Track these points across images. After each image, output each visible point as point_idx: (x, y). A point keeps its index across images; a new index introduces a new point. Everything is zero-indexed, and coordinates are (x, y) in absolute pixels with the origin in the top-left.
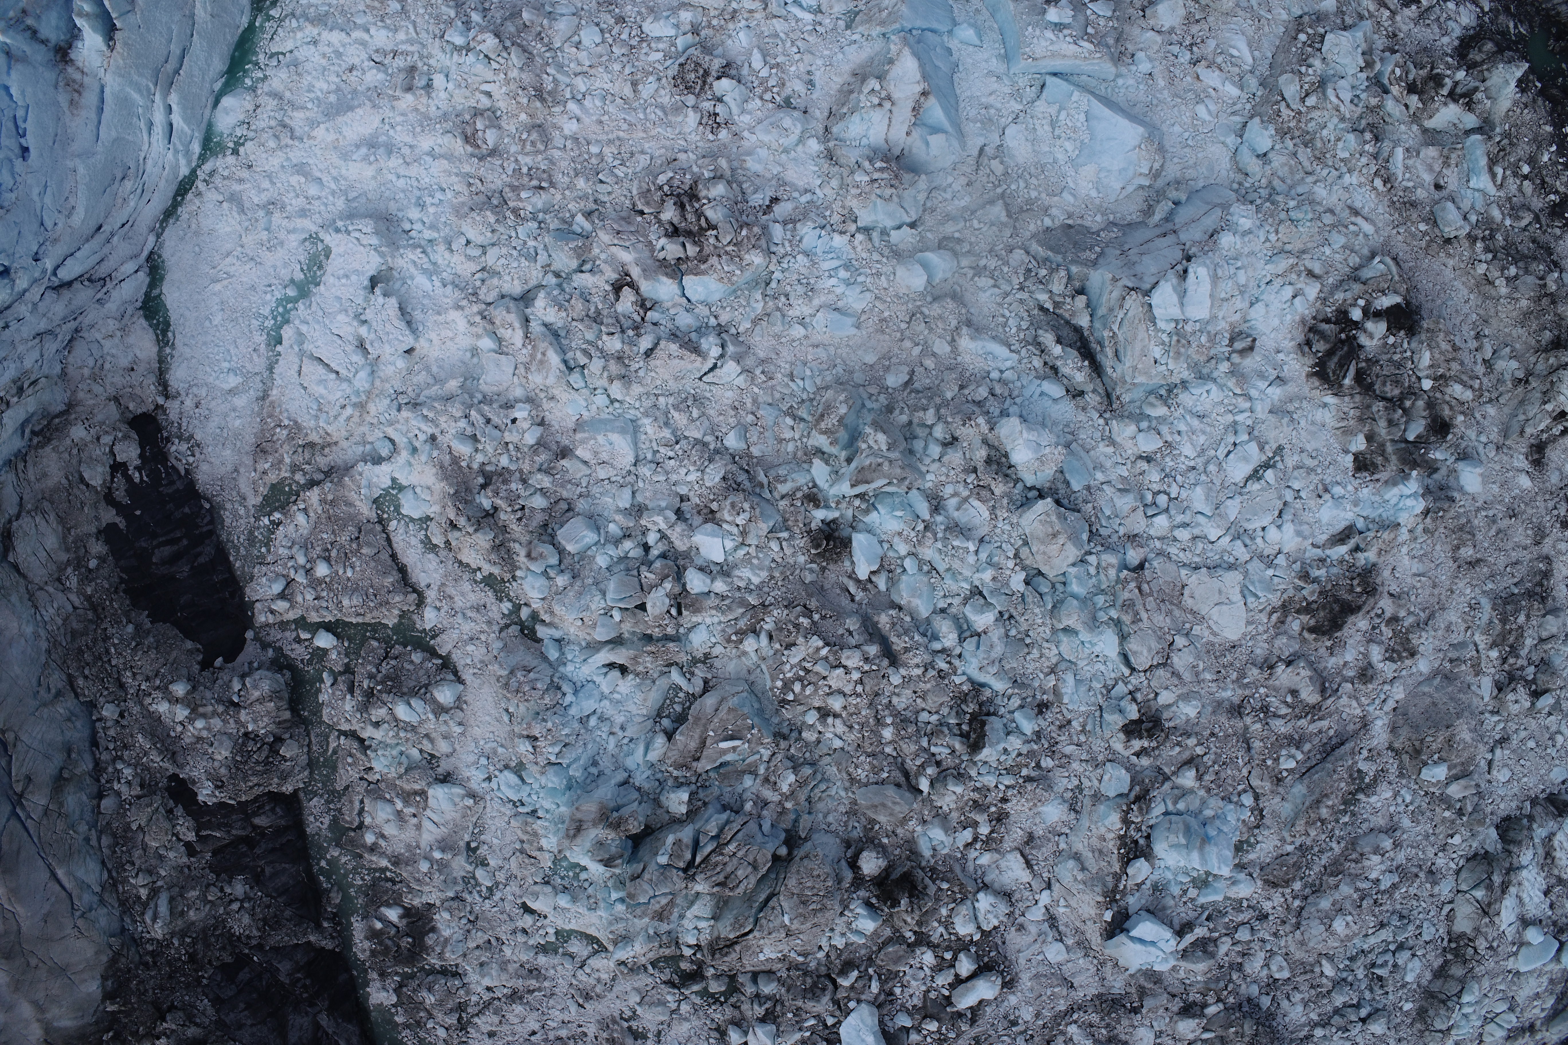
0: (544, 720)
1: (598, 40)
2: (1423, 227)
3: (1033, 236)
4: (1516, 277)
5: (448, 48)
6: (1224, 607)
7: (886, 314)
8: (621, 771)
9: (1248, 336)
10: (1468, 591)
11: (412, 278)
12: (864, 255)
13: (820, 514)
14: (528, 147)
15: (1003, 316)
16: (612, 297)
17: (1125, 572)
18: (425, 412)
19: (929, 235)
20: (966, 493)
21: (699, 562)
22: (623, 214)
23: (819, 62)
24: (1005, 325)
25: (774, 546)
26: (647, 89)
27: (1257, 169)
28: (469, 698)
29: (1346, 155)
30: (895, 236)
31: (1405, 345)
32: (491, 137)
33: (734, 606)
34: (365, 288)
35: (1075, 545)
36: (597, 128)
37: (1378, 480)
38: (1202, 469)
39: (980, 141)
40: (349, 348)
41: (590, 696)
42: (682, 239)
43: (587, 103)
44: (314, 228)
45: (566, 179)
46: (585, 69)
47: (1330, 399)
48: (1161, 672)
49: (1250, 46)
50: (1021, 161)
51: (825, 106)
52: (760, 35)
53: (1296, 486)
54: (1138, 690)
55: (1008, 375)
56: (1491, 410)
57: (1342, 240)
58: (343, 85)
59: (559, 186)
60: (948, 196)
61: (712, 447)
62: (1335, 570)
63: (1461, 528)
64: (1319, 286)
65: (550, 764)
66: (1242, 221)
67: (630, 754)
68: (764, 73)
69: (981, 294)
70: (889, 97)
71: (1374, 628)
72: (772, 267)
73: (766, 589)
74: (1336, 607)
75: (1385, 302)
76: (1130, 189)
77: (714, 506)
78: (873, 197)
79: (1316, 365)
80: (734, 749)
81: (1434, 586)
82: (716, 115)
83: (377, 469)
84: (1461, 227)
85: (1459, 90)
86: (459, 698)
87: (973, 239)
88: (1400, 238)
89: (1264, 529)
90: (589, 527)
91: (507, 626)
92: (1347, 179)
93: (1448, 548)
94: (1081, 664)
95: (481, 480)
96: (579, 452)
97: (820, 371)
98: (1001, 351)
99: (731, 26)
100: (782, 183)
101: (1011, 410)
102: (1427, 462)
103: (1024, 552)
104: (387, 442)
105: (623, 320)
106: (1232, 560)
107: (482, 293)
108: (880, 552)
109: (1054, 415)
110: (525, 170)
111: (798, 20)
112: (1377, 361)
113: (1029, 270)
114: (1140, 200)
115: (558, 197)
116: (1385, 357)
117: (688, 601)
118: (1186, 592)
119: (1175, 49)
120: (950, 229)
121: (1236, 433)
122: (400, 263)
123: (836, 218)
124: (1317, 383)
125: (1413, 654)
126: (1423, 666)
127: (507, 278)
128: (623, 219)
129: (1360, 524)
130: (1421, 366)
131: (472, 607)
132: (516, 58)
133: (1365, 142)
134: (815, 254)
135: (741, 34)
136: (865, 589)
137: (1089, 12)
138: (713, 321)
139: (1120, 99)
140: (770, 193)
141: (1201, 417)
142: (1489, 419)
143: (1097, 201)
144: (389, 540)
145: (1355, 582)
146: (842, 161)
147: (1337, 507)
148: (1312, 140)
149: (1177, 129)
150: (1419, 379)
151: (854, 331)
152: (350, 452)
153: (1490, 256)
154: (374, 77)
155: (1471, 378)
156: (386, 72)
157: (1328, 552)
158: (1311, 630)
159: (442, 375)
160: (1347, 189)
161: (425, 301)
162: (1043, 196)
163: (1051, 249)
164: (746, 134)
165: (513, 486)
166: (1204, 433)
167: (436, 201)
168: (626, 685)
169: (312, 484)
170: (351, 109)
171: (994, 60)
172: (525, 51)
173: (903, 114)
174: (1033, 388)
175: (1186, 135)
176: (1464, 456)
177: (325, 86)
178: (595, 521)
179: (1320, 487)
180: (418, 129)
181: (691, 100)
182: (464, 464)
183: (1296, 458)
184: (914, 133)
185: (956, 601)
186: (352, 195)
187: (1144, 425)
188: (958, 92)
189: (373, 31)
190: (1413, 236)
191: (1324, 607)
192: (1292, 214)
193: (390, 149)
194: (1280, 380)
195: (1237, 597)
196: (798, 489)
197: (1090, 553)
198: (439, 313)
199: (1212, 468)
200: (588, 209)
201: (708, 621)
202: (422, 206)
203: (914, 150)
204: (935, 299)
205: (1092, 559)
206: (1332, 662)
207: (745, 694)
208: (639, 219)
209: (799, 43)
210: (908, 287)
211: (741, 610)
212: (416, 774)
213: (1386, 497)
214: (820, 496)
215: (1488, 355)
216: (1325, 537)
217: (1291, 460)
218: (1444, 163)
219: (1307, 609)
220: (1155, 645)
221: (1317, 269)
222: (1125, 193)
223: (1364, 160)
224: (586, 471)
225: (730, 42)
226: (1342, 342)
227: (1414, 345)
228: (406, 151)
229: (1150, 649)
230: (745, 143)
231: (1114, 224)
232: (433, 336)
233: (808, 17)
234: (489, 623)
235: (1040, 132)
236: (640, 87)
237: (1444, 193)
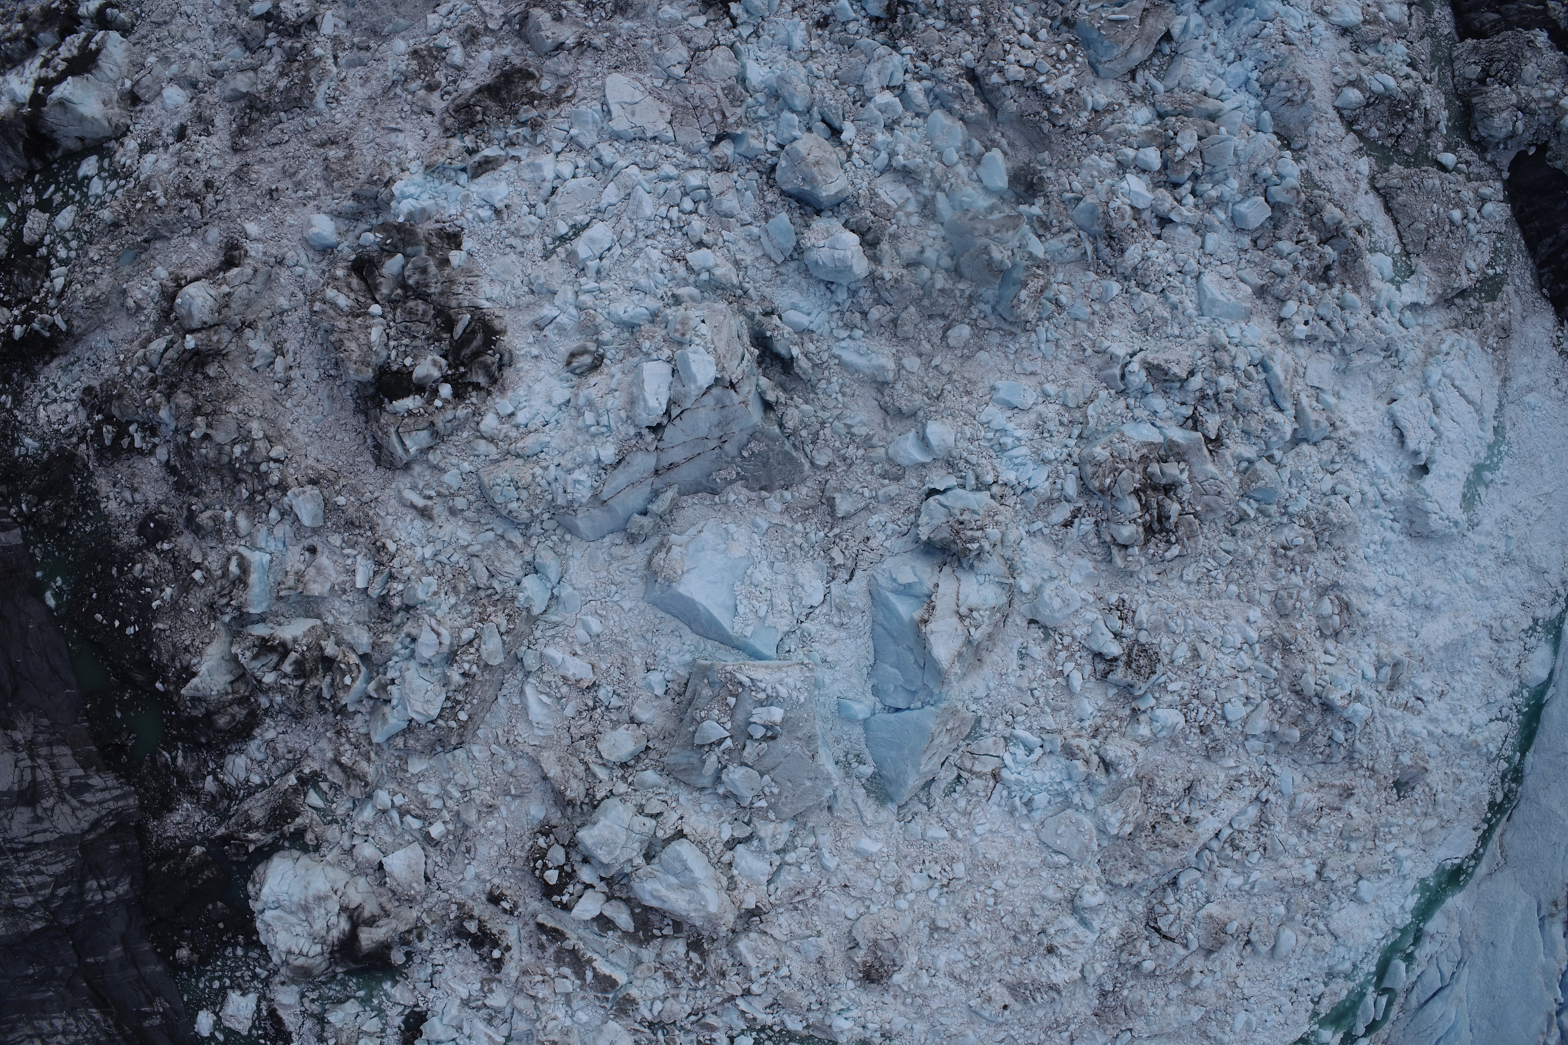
0: (1276, 56)
1: (1228, 706)
2: (341, 500)
3: (803, 481)
4: (234, 443)
5: (1367, 700)
6: (629, 100)
7: (965, 399)
8: (1206, 13)
9: (572, 372)
10: (338, 116)
11: (1393, 470)
12: (984, 461)
13: (1036, 210)
14: (1295, 592)
15: (844, 394)
16: (1224, 433)
17: (739, 132)
18: (1383, 337)
19: (915, 483)
20: (900, 214)
21: (1146, 177)
22: (1211, 516)
23: (1012, 679)
24: (842, 386)
25: (1077, 185)
26: (1182, 652)
27: (543, 553)
28: (1329, 94)
29: (425, 579)
30: (952, 481)
31: (393, 353)
32: (1327, 607)
33: (1116, 134)
34: (1434, 462)
35: (798, 152)
36: (1232, 612)
37: (437, 222)
38: (640, 235)
39: (852, 586)
40: (1444, 406)
41: (1235, 76)
42: (1164, 481)
43: (1239, 640)
44: (1470, 534)
45: (1261, 557)
46: (1240, 675)
47: (485, 304)
48: (703, 43)
49: (525, 708)
50: (809, 565)
51: (1010, 629)
52: (1070, 711)
53: (533, 218)
54: (727, 29)
55: (844, 334)
56: (283, 302)
57: (446, 478)
58: (1448, 679)
59: (1268, 550)
60: (890, 526)
61: (1133, 282)
62: (498, 134)
63: (340, 176)
64: (482, 427)
65: (1271, 21)
66: (583, 477)
67: (1198, 26)
68: (1070, 666)
69: (865, 419)
70: (962, 618)
71: (455, 82)
72: (1078, 450)
73: (1085, 148)
74: (504, 94)
75: (410, 402)
76: (693, 531)
77: (1134, 224)
78: (981, 512)
79: (494, 343)
80: (1114, 13)
81: (378, 121)
82: (1120, 618)
83: (1415, 300)
84: (296, 496)
85: (275, 658)
86: (1338, 95)
87: (869, 478)
88: (371, 488)
89: (574, 177)
90: (1243, 217)
91: (1301, 149)
92: (428, 552)
93: (357, 159)
94: (784, 56)
95: (1332, 273)
96: (1250, 290)
97: (1031, 348)
98: (849, 357)
99: (1099, 721)
100: (1058, 544)
101: (845, 296)
102: (385, 230)
103: (843, 156)
104: (1405, 321)
105: (1215, 406)
106: (616, 144)
107: (1334, 450)
108: (981, 170)
109: (797, 293)
110: (1298, 569)
111: (1030, 729)
112: (428, 339)
113: (814, 442)
114: (680, 522)
115: (1268, 539)
116: (418, 343)
117: (1159, 140)
118: (668, 117)
119: (615, 702)
120: (893, 489)
121: (598, 272)
122: (1403, 487)
123: (1011, 501)
124: (496, 322)
125: (415, 53)
126: (400, 45)
127: (1315, 460)
128: (1212, 510)
129: (463, 178)
130: (381, 328)
131: (1331, 169)
132: (1310, 682)
133: (401, 594)
134: (1035, 462)
135: (1090, 710)
136: (993, 141)
137: (729, 725)
138: (1131, 401)
139: (690, 638)
140: (1073, 531)
141: (635, 289)
142: (286, 292)
143: (728, 519)
144: (1401, 237)
145: (479, 117)
146: (1002, 561)
147: (489, 195)
148: (468, 593)
149: (627, 605)
150: (383, 316)
151: (998, 384)
152: (1435, 319)
153: (263, 467)
154: (1424, 682)
155: (324, 312)
156: (1415, 686)
157: (503, 153)
158: (531, 76)
159: (1363, 379)
160: (431, 540)
161: (1381, 447)
162: (789, 525)
163: (792, 460)
164: (1091, 599)
165: (1306, 263)
166: (635, 271)
167: (1372, 546)
168: (1203, 83)
169: (1463, 293)
170: (1446, 648)
171: (827, 681)
172: (1299, 693)
173: (944, 602)
174: (818, 321)
175: (616, 598)
176: (326, 251)
177: (1465, 678)
178: (1237, 225)
179: (505, 216)
180: (1388, 622)
181: (1143, 637)
182: (1349, 286)
183: (530, 246)
184: (931, 586)
185: (908, 121)
186: (1440, 563)
187: (705, 276)
188: (871, 643)
189: (1425, 732)
190: (354, 490)
191: (516, 95)
192: (515, 494)
193: (1412, 603)
194: (538, 326)
195: (615, 109)
196: (1055, 235)
197: (773, 153)
198: (1371, 432)
199: (630, 235)
200: (1243, 524)
201: (1136, 127)
202: (1384, 543)
203: (929, 570)
204: (914, 414)
205: (772, 147)
206: (507, 50)
207: (1104, 59)
208: (1198, 508)
209: (1032, 701)
210: (943, 423)
211: (1109, 130)
212: (1371, 37)
213: (432, 201)
214: (1036, 225)
215: (279, 359)
216: (505, 168)
217: (535, 245)
218: (303, 576)
219: (532, 98)
220: (709, 67)
221: (483, 446)
222: (699, 527)
223: (407, 571)
224: (1244, 274)
225: (1101, 703)
226: (463, 364)
227: (384, 353)
228: (1398, 601)
229: (714, 63)
230: (1091, 589)
231: (714, 492)
232: (1374, 413)
233: (1020, 732)
234: (1316, 154)
235: (785, 598)
236: (1189, 655)
237: (306, 543)
